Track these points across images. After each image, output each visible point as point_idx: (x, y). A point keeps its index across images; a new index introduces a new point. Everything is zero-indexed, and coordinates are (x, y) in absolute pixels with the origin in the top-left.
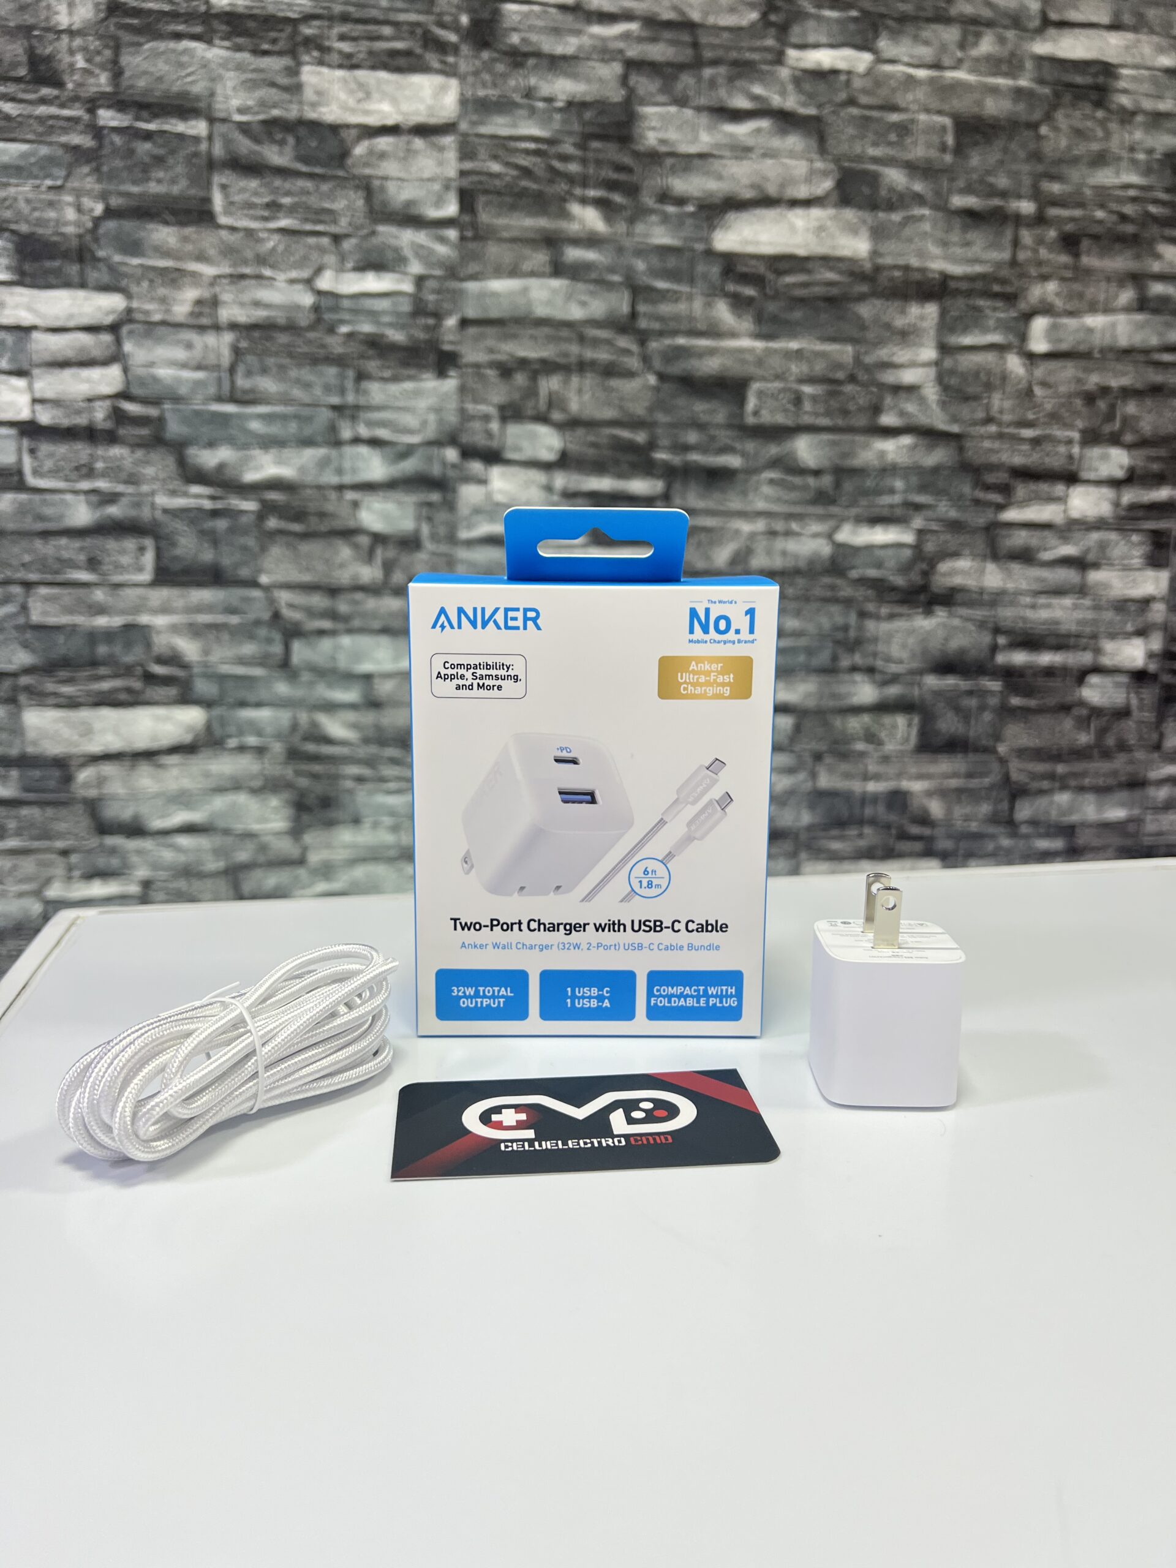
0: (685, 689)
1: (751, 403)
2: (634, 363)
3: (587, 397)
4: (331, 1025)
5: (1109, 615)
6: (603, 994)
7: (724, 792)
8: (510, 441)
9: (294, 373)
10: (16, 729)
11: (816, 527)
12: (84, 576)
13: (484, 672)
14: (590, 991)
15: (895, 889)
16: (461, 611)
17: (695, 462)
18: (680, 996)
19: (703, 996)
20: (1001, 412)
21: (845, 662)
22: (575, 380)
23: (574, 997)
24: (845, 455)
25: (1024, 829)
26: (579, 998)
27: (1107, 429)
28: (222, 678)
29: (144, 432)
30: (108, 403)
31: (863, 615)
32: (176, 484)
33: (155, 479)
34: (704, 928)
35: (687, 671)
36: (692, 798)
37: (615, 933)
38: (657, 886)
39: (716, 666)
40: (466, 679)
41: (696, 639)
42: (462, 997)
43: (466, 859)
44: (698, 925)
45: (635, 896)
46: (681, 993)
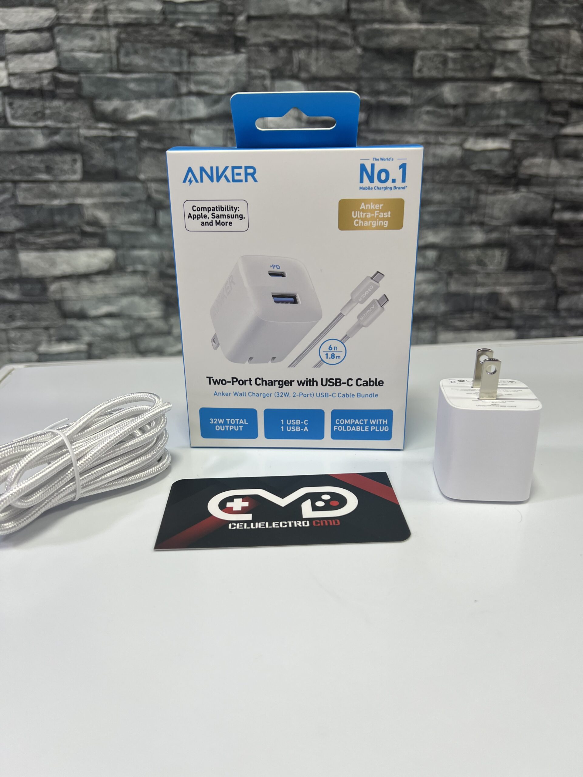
0: (357, 223)
1: (418, 64)
2: (348, 41)
3: (321, 63)
4: (124, 446)
6: (304, 424)
7: (383, 294)
9: (152, 53)
10: (16, 263)
11: (453, 140)
12: (44, 177)
13: (220, 213)
14: (296, 422)
15: (497, 360)
16: (202, 169)
17: (383, 101)
18: (352, 425)
19: (367, 425)
20: (566, 66)
21: (467, 219)
22: (314, 52)
23: (285, 425)
24: (471, 95)
25: (563, 314)
26: (289, 426)
28: (122, 233)
29: (71, 91)
30: (49, 75)
31: (479, 192)
32: (90, 122)
33: (79, 119)
34: (367, 383)
35: (358, 209)
36: (361, 299)
37: (311, 387)
38: (337, 357)
39: (379, 206)
40: (207, 218)
41: (364, 186)
42: (216, 425)
43: (214, 340)
44: (364, 381)
45: (323, 363)
46: (353, 423)
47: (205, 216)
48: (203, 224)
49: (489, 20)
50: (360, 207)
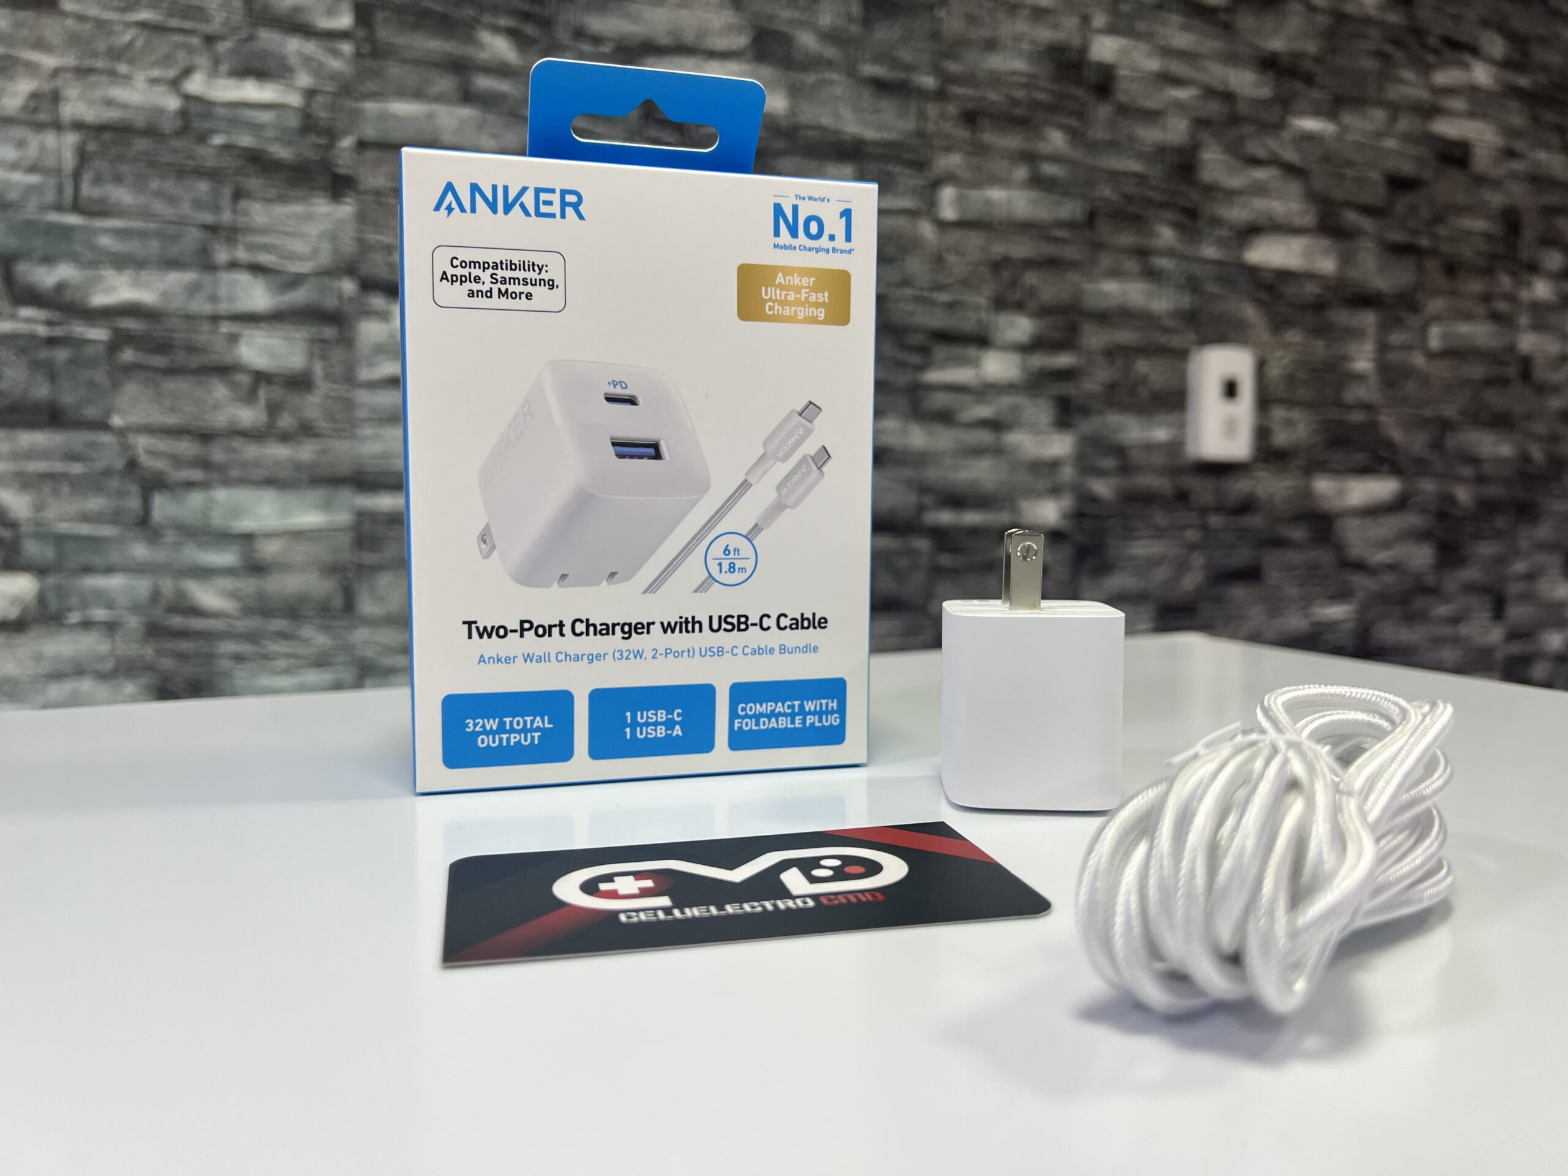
0: (771, 308)
5: (1023, 476)
6: (673, 719)
7: (819, 446)
9: (155, 184)
13: (508, 274)
14: (656, 715)
16: (475, 188)
18: (773, 715)
19: (798, 714)
20: (916, 276)
23: (634, 724)
26: (641, 725)
27: (1014, 295)
28: (60, 540)
32: (2, 305)
34: (800, 623)
35: (773, 285)
36: (782, 453)
37: (688, 634)
38: (740, 570)
39: (808, 281)
40: (481, 283)
41: (781, 244)
42: (480, 733)
43: (485, 537)
44: (792, 619)
45: (713, 583)
46: (773, 711)
47: (477, 279)
48: (471, 294)
50: (775, 280)
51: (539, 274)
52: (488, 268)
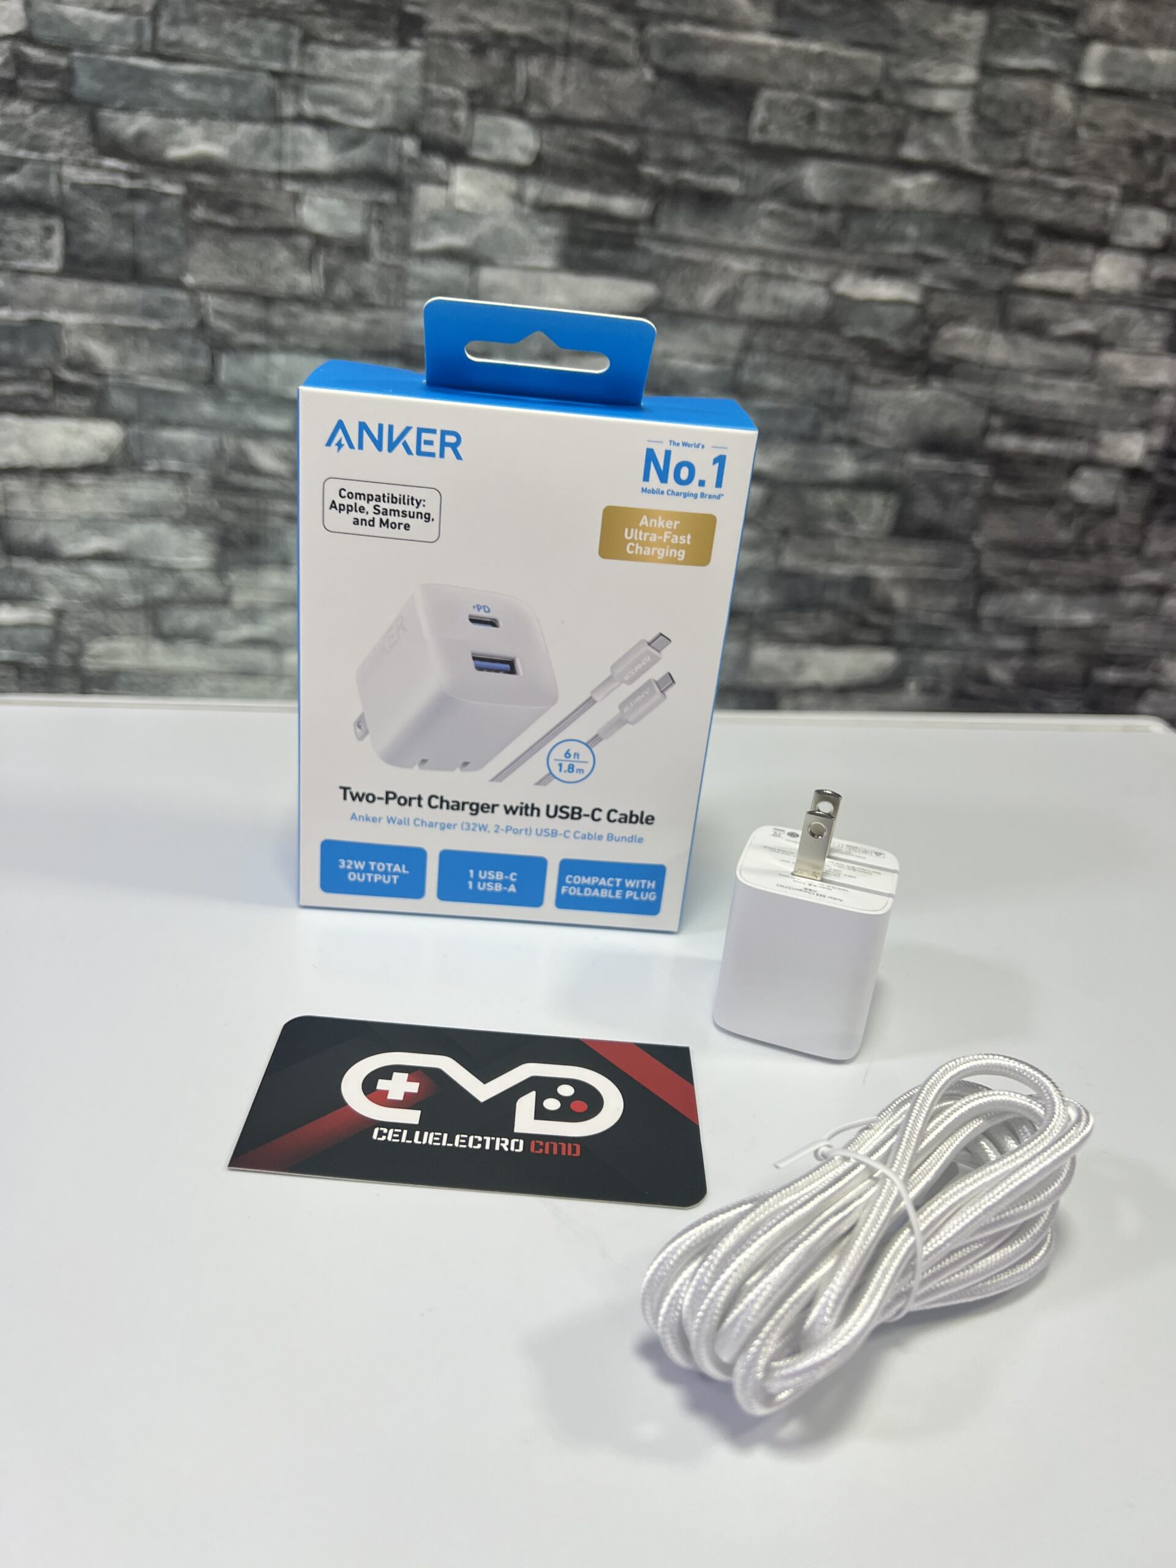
0: (632, 548)
1: (759, 115)
2: (628, 51)
3: (570, 89)
5: (1113, 404)
6: (509, 879)
8: (478, 136)
9: (228, 25)
11: (815, 273)
13: (389, 506)
14: (495, 874)
16: (363, 426)
17: (687, 181)
18: (593, 887)
19: (619, 888)
20: (1039, 153)
21: (828, 430)
22: (559, 66)
23: (476, 879)
24: (857, 190)
25: (987, 626)
26: (482, 881)
27: (1152, 187)
28: (140, 392)
29: (50, 85)
31: (854, 379)
32: (87, 153)
33: (62, 145)
34: (628, 818)
35: (636, 526)
36: (628, 677)
37: (527, 817)
38: (579, 771)
39: (671, 524)
40: (365, 513)
41: (649, 488)
42: (350, 871)
43: (360, 724)
44: (621, 815)
45: (553, 780)
46: (596, 884)
47: (362, 509)
48: (356, 522)
49: (904, 43)
50: (639, 522)
51: (417, 507)
52: (372, 500)
